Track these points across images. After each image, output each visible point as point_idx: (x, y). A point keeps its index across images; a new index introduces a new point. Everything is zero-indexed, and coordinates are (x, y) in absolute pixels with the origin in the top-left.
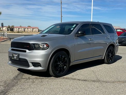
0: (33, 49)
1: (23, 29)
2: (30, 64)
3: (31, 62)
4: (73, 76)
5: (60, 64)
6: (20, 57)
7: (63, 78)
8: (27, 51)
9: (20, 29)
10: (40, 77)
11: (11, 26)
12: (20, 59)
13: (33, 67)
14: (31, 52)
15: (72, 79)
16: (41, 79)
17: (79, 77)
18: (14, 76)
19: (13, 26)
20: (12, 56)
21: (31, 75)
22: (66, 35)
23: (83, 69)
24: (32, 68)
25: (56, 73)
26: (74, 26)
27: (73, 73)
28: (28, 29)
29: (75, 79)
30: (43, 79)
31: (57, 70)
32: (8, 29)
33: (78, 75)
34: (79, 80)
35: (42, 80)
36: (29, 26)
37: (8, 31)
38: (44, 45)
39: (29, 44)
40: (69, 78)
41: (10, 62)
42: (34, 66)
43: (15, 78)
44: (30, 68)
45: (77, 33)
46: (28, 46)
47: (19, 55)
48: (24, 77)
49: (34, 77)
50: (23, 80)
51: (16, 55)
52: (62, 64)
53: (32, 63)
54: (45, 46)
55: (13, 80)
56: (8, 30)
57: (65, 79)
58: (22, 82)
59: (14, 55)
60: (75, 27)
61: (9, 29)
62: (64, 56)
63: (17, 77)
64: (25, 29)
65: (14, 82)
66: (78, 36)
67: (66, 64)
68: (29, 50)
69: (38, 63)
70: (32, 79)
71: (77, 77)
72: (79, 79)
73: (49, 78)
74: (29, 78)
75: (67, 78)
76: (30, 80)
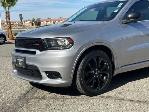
0: (47, 49)
1: (53, 22)
2: (44, 74)
3: (44, 71)
4: (120, 93)
5: (96, 73)
6: (27, 63)
7: (101, 97)
8: (38, 52)
9: (48, 22)
10: (62, 96)
11: (36, 19)
12: (27, 66)
13: (48, 79)
14: (44, 53)
15: (117, 99)
16: (64, 98)
17: (131, 96)
18: (20, 94)
19: (39, 19)
20: (15, 61)
21: (48, 92)
22: (106, 22)
23: (139, 81)
24: (46, 80)
25: (89, 89)
26: (119, 6)
27: (120, 88)
28: (59, 21)
29: (123, 99)
30: (67, 98)
31: (91, 84)
32: (32, 23)
33: (128, 91)
34: (131, 101)
35: (65, 101)
36: (61, 18)
37: (33, 27)
38: (64, 41)
39: (39, 41)
40: (111, 97)
41: (15, 71)
42: (49, 77)
43: (20, 99)
44: (42, 82)
45: (126, 17)
46: (39, 44)
47: (25, 59)
48: (35, 96)
49: (53, 95)
50: (32, 102)
51: (21, 59)
52: (99, 73)
53: (46, 72)
54: (67, 42)
55: (17, 102)
56: (33, 25)
57: (104, 100)
58: (30, 105)
59: (18, 60)
60: (122, 6)
61: (34, 23)
62: (102, 59)
63: (25, 95)
64: (55, 21)
65: (18, 105)
66: (127, 23)
67: (106, 72)
68: (41, 50)
69: (56, 72)
70: (48, 99)
71: (126, 96)
72: (130, 99)
73: (77, 97)
74: (44, 98)
75: (108, 97)
76: (45, 101)
